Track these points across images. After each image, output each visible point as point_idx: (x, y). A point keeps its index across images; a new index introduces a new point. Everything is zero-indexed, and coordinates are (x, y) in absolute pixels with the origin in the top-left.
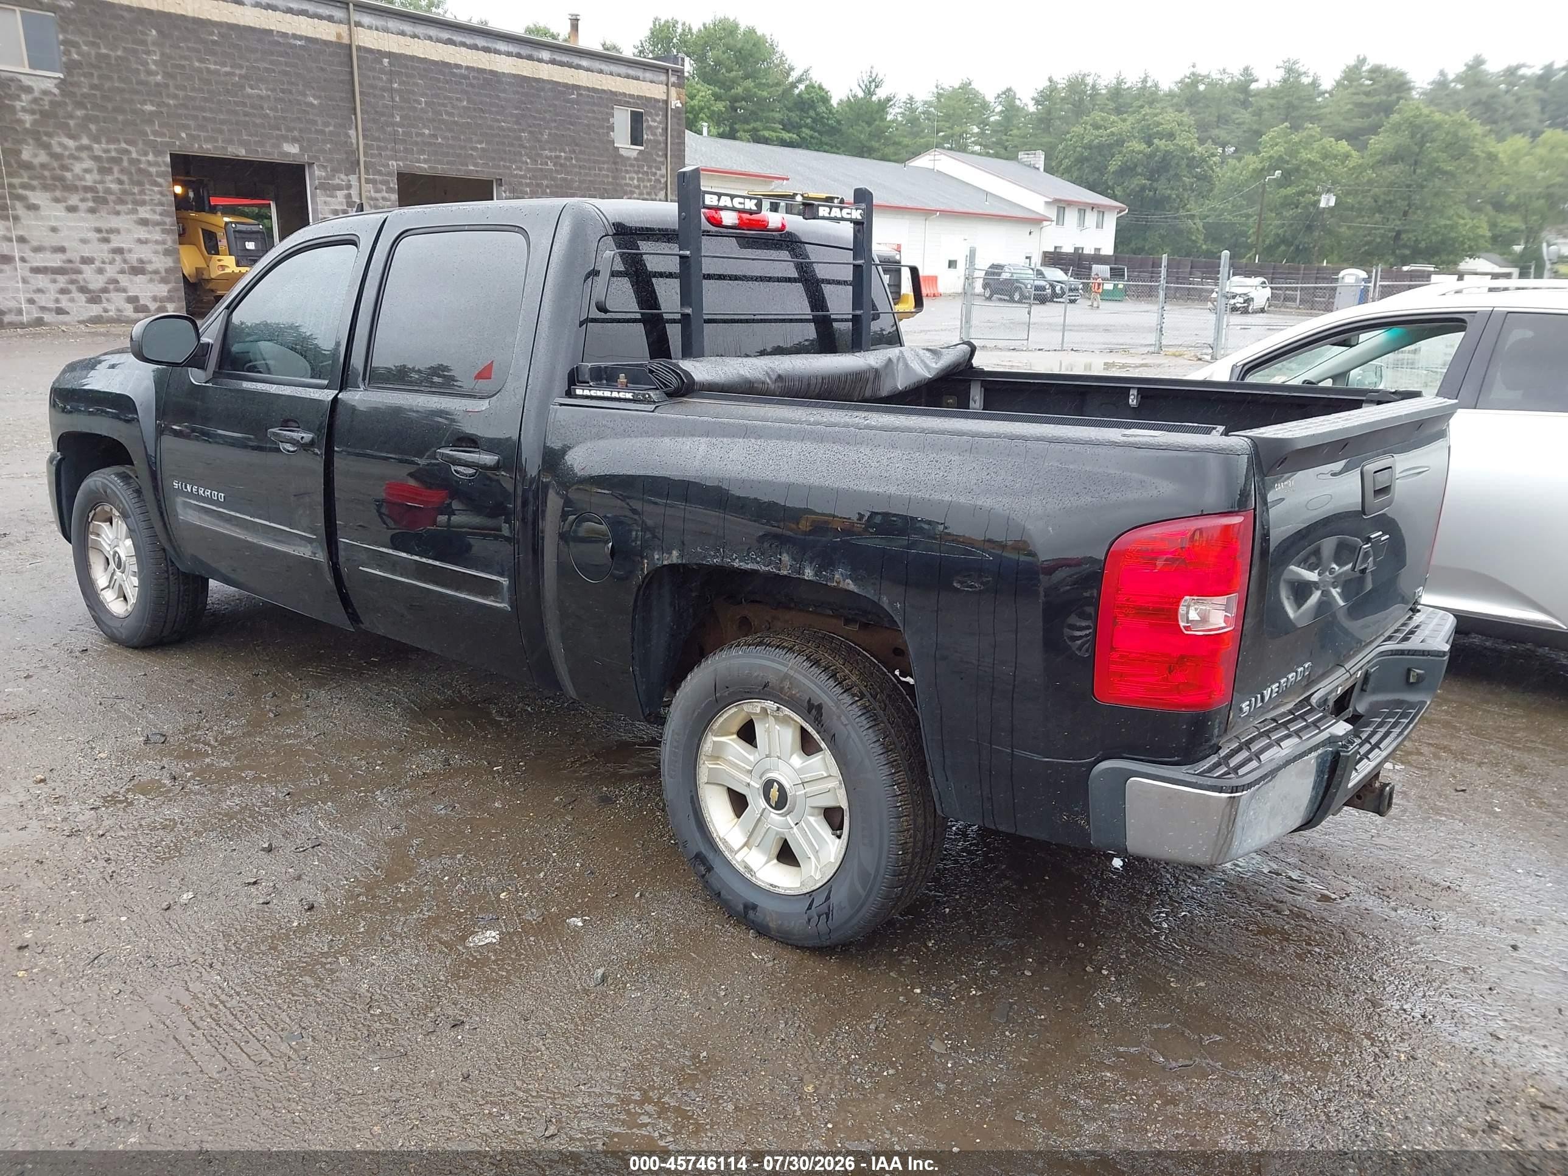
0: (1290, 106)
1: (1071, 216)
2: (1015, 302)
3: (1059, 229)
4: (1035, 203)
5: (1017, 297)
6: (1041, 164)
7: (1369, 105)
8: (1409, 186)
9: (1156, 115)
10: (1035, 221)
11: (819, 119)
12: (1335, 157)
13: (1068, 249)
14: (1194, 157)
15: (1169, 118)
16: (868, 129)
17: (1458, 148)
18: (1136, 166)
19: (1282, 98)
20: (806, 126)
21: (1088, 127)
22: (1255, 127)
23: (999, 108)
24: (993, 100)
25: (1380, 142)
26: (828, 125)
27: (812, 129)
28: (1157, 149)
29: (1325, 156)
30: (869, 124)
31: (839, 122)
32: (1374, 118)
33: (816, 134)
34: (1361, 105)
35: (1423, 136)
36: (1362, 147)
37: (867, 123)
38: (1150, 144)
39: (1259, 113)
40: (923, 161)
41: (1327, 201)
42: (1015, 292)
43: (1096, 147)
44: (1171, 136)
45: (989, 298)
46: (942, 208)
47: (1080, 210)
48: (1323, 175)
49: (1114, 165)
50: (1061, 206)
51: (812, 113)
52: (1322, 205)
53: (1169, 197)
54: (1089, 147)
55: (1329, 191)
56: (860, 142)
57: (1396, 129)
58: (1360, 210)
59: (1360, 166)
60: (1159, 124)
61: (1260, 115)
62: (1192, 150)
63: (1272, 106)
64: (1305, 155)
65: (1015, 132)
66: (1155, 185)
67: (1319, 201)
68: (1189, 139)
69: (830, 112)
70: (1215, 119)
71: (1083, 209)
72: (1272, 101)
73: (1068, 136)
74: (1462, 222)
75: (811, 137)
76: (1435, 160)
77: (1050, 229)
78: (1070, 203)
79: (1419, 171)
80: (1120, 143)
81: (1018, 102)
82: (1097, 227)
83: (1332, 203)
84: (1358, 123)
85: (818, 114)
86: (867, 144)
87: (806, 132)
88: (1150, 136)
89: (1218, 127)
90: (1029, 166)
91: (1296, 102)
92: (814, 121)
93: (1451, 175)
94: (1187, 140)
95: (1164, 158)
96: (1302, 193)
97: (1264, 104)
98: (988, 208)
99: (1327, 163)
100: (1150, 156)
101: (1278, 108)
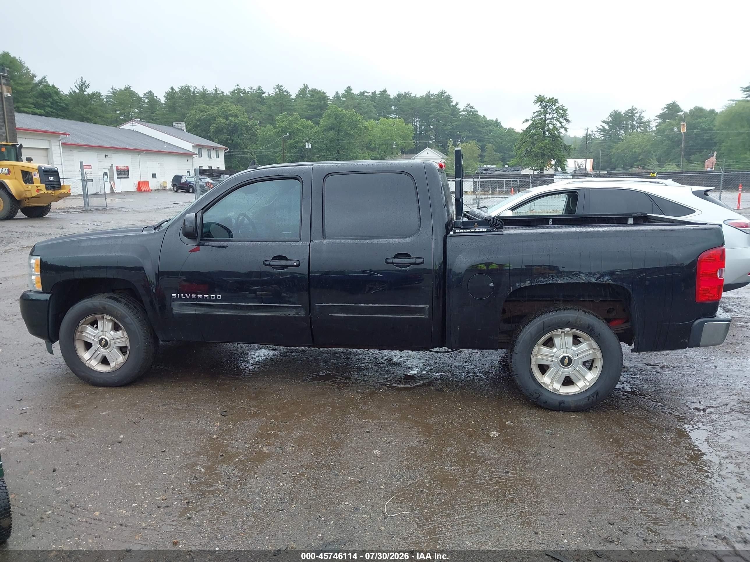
0: (282, 104)
1: (205, 153)
2: (190, 193)
3: (200, 159)
4: (188, 146)
5: (191, 190)
6: (184, 128)
7: (313, 106)
8: (338, 140)
9: (228, 106)
10: (188, 155)
11: (54, 103)
12: (307, 127)
13: (205, 167)
14: (248, 126)
15: (234, 108)
16: (84, 109)
17: (354, 124)
18: (223, 129)
19: (278, 101)
20: (48, 106)
21: (197, 111)
22: (269, 113)
23: (146, 101)
24: (143, 96)
25: (324, 121)
26: (60, 106)
27: (51, 107)
28: (231, 122)
29: (303, 127)
30: (85, 106)
31: (67, 105)
32: (318, 111)
33: (54, 110)
34: (310, 105)
35: (340, 119)
36: (317, 123)
37: (83, 105)
38: (227, 120)
39: (269, 107)
40: (127, 126)
41: (308, 146)
42: (189, 188)
43: (203, 120)
44: (236, 116)
45: (177, 191)
46: (146, 149)
47: (208, 150)
48: (304, 134)
49: (212, 129)
50: (200, 148)
51: (50, 100)
52: (307, 147)
53: (240, 143)
54: (199, 120)
55: (308, 142)
56: (81, 116)
57: (329, 116)
58: (321, 150)
59: (318, 131)
60: (230, 111)
61: (270, 108)
62: (247, 122)
63: (275, 104)
64: (295, 126)
65: (157, 112)
66: (232, 138)
67: (305, 146)
68: (244, 117)
69: (61, 99)
70: (251, 109)
71: (210, 149)
72: (275, 102)
73: (188, 115)
74: (360, 154)
75: (52, 112)
76: (346, 129)
77: (196, 158)
78: (204, 147)
79: (341, 134)
80: (214, 118)
81: (155, 98)
82: (217, 157)
83: (310, 147)
84: (310, 113)
85: (53, 100)
86: (85, 116)
87: (48, 109)
88: (227, 116)
89: (252, 112)
90: (179, 129)
91: (284, 103)
92: (52, 103)
93: (352, 135)
94: (244, 118)
95: (235, 126)
96: (297, 142)
97: (272, 103)
98: (166, 149)
99: (305, 130)
100: (229, 125)
101: (277, 105)
